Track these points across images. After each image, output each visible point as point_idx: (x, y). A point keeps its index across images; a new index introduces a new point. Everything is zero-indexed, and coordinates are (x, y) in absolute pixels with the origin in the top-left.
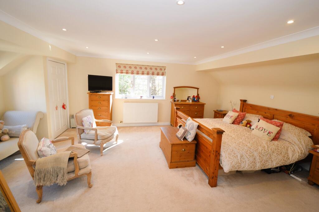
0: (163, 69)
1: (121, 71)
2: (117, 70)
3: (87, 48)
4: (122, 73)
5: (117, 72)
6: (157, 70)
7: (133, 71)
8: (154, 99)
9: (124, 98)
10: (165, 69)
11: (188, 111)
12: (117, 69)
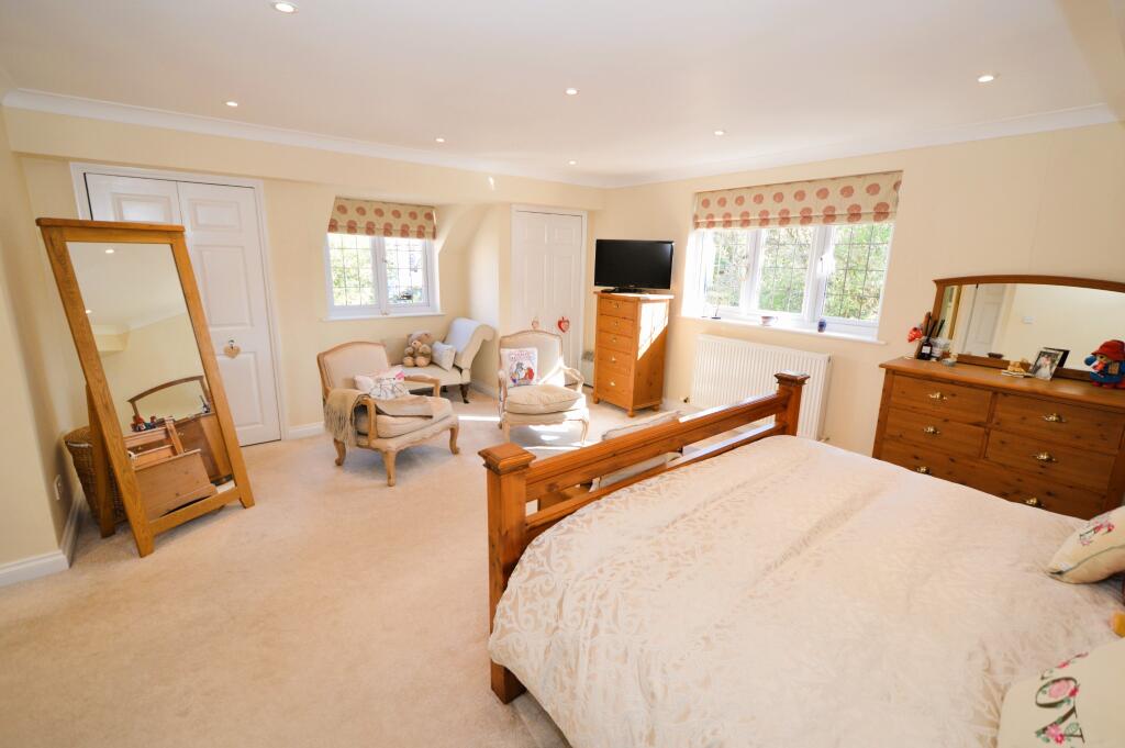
0: (886, 185)
1: (707, 218)
2: (696, 217)
3: (572, 163)
4: (728, 224)
5: (697, 225)
6: (853, 197)
7: (765, 212)
8: (826, 333)
9: (709, 319)
10: (896, 186)
11: (977, 424)
12: (699, 214)
